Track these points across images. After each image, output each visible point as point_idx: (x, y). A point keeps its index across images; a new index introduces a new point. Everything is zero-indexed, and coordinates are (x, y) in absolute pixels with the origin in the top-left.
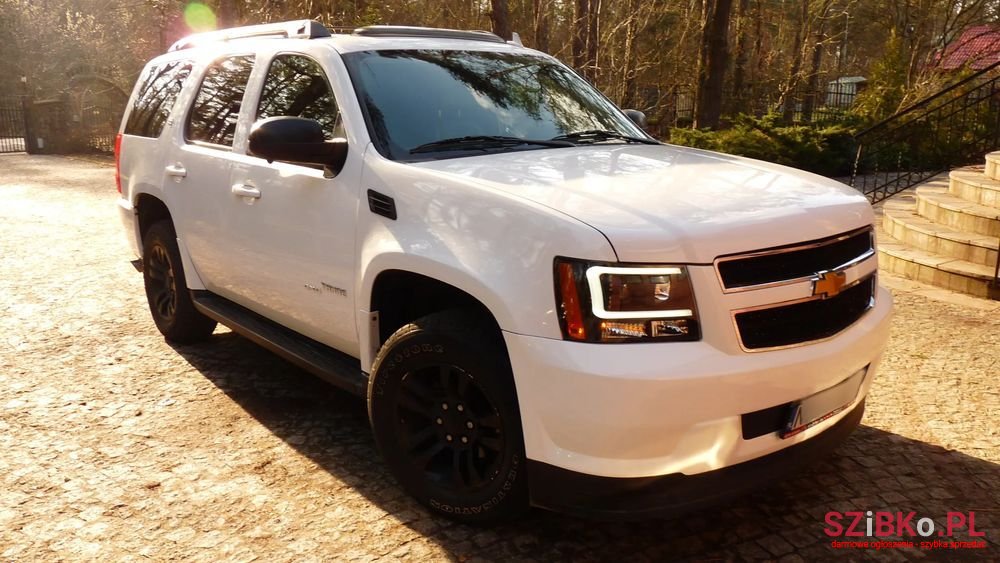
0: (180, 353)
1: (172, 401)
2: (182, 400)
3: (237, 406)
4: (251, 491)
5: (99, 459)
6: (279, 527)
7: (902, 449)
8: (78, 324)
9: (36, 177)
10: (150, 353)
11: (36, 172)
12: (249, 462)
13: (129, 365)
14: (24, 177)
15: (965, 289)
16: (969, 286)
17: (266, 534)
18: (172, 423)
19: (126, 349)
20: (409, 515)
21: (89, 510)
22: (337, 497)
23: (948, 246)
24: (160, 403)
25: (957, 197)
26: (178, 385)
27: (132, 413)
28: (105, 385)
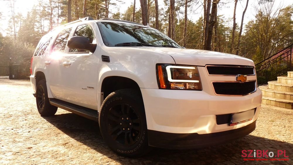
0: (44, 119)
1: (40, 129)
2: (43, 129)
3: (60, 131)
4: (61, 149)
5: (14, 142)
6: (68, 158)
7: (269, 142)
8: (15, 112)
9: (11, 83)
10: (36, 119)
11: (11, 82)
12: (61, 143)
13: (29, 121)
14: (7, 83)
15: (285, 107)
16: (286, 106)
17: (64, 159)
18: (39, 134)
19: (28, 118)
20: (110, 155)
21: (8, 153)
22: (88, 151)
23: (278, 95)
24: (36, 130)
25: (280, 83)
26: (43, 126)
27: (27, 132)
28: (20, 125)
